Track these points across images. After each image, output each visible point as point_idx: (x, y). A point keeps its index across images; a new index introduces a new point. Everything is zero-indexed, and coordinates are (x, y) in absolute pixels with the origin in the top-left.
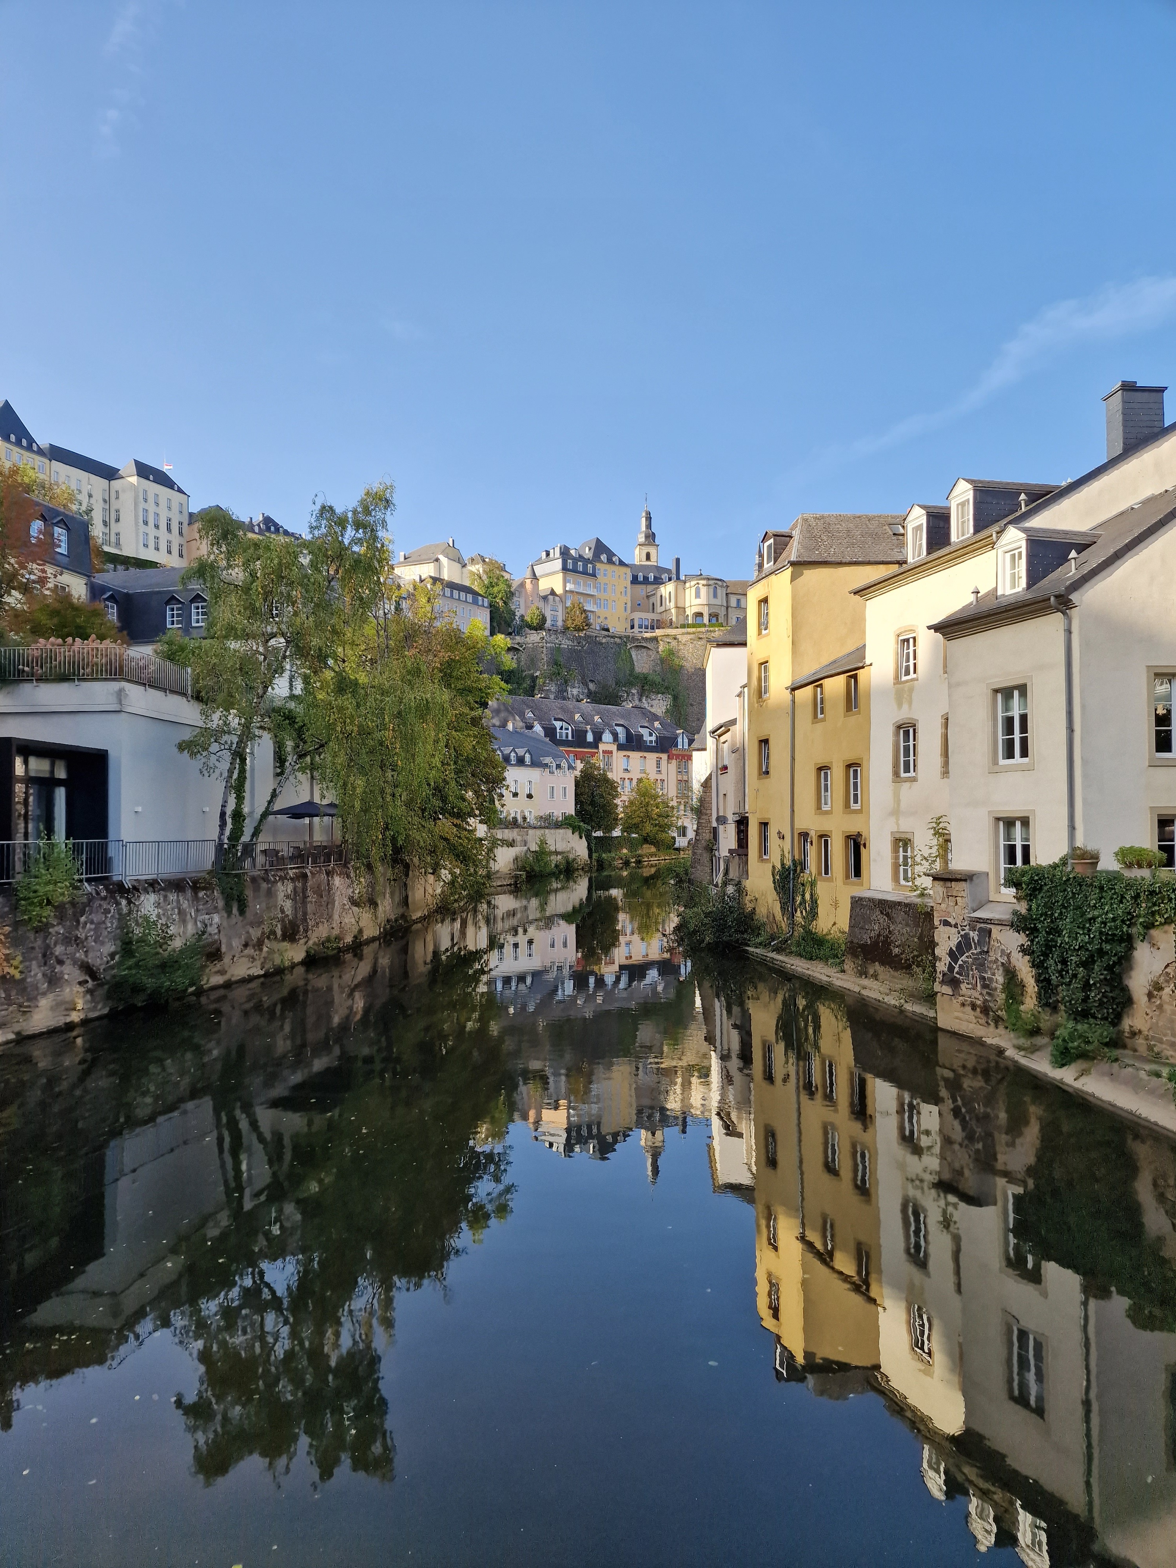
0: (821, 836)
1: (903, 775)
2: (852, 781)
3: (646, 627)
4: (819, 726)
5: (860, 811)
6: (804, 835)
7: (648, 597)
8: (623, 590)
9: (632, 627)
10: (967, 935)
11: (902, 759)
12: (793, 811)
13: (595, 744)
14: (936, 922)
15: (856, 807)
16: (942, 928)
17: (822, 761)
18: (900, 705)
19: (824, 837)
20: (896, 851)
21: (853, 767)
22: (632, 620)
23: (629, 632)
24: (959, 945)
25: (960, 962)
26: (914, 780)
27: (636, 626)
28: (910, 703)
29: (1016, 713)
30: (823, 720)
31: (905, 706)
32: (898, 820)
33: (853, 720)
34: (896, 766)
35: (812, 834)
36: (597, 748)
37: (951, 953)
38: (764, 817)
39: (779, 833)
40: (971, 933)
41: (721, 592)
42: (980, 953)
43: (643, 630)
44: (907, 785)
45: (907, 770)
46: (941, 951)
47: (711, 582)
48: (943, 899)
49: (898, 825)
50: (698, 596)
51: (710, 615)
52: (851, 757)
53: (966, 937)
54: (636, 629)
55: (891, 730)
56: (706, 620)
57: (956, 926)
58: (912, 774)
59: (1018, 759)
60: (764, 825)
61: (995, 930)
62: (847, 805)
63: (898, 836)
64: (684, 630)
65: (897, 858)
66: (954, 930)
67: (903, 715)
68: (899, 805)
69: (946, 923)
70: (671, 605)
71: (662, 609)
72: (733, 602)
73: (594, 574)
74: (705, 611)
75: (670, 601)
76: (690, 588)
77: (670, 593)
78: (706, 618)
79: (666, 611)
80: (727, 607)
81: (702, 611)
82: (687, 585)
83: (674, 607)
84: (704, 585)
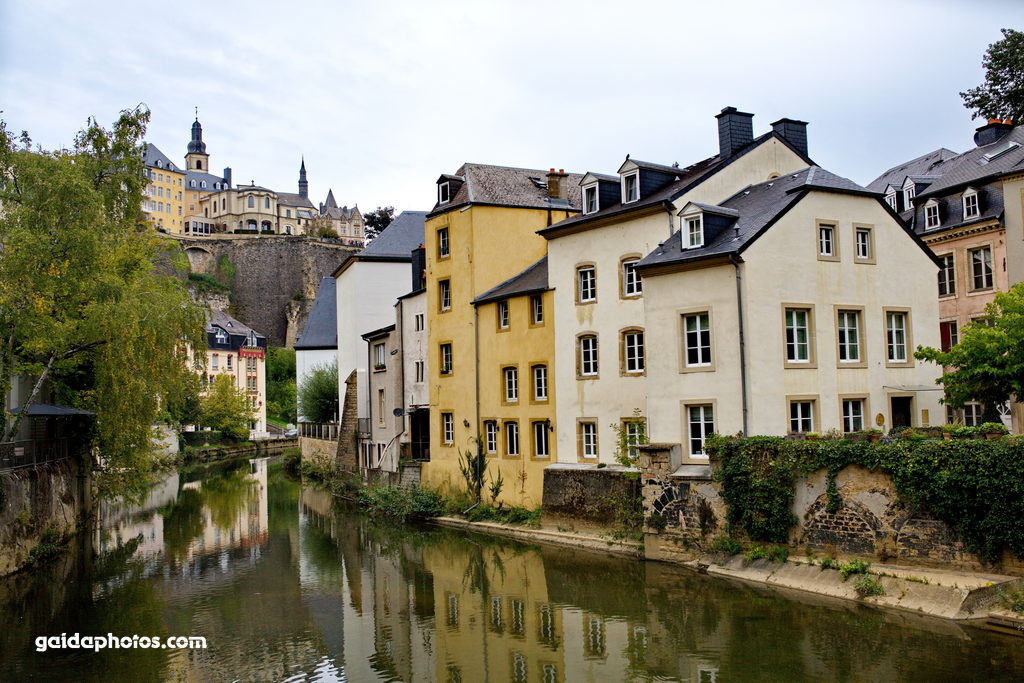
0: (506, 424)
1: (584, 374)
2: (536, 379)
3: (201, 231)
4: (504, 336)
5: (547, 402)
6: (491, 424)
7: (200, 202)
8: (178, 195)
9: (187, 230)
10: (670, 489)
11: (583, 362)
12: (478, 404)
14: (643, 482)
15: (543, 398)
16: (648, 486)
17: (507, 362)
18: (581, 321)
19: (511, 425)
20: (580, 432)
21: (539, 369)
22: (187, 224)
23: (184, 235)
24: (663, 498)
25: (664, 509)
26: (596, 377)
27: (191, 229)
28: (591, 319)
29: (698, 331)
30: (508, 330)
31: (586, 323)
32: (582, 408)
33: (537, 332)
34: (578, 368)
35: (500, 422)
37: (656, 504)
38: (447, 408)
39: (465, 422)
40: (673, 488)
41: (273, 204)
42: (681, 501)
43: (198, 233)
44: (591, 381)
45: (587, 369)
46: (648, 503)
47: (262, 193)
48: (650, 465)
49: (583, 412)
50: (251, 205)
51: (263, 223)
52: (537, 359)
53: (669, 490)
54: (191, 232)
55: (573, 340)
56: (260, 228)
57: (660, 483)
58: (592, 373)
59: (700, 364)
60: (447, 416)
61: (693, 485)
62: (532, 398)
63: (582, 421)
64: (238, 236)
65: (581, 437)
66: (659, 487)
67: (585, 328)
68: (583, 397)
69: (652, 482)
70: (225, 212)
71: (216, 215)
72: (283, 213)
73: (148, 177)
74: (258, 219)
75: (224, 208)
76: (244, 197)
77: (224, 200)
78: (259, 226)
79: (220, 217)
80: (278, 217)
81: (255, 219)
82: (240, 194)
83: (229, 214)
84: (256, 195)
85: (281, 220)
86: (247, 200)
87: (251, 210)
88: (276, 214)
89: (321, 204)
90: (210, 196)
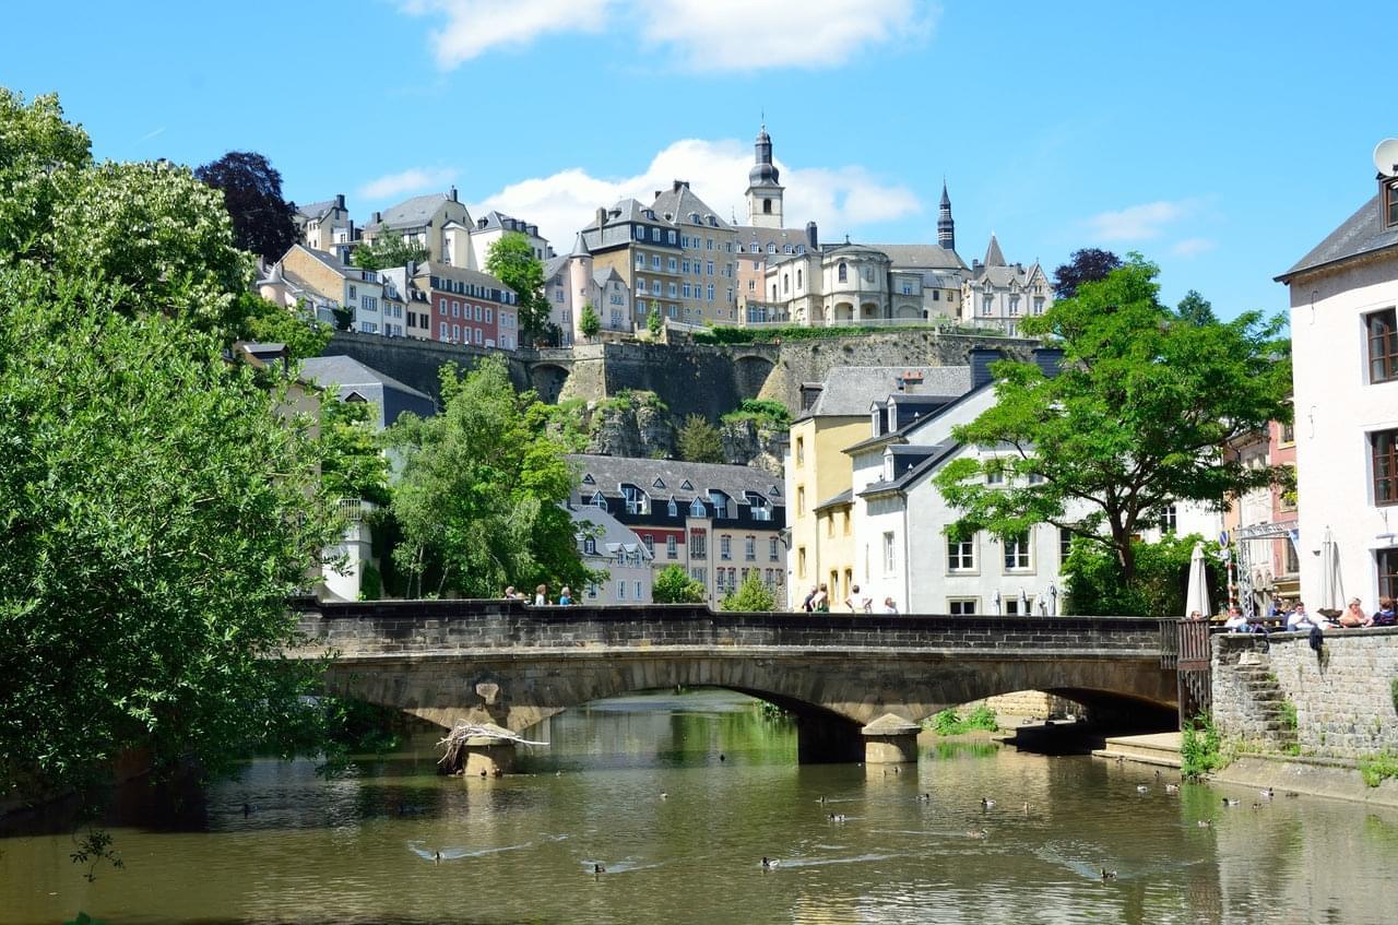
4: (832, 543)
7: (764, 276)
8: (726, 269)
13: (680, 521)
17: (834, 566)
21: (849, 572)
30: (835, 541)
33: (847, 541)
36: (684, 525)
41: (879, 274)
47: (863, 258)
50: (843, 277)
51: (863, 309)
52: (847, 564)
70: (801, 293)
71: (788, 297)
72: (899, 287)
73: (678, 246)
74: (856, 302)
75: (800, 285)
76: (831, 265)
77: (800, 271)
78: (857, 313)
79: (794, 300)
80: (891, 294)
81: (850, 301)
82: (826, 261)
83: (807, 296)
84: (852, 261)
85: (894, 299)
86: (836, 269)
87: (843, 287)
88: (886, 291)
89: (975, 261)
90: (779, 265)
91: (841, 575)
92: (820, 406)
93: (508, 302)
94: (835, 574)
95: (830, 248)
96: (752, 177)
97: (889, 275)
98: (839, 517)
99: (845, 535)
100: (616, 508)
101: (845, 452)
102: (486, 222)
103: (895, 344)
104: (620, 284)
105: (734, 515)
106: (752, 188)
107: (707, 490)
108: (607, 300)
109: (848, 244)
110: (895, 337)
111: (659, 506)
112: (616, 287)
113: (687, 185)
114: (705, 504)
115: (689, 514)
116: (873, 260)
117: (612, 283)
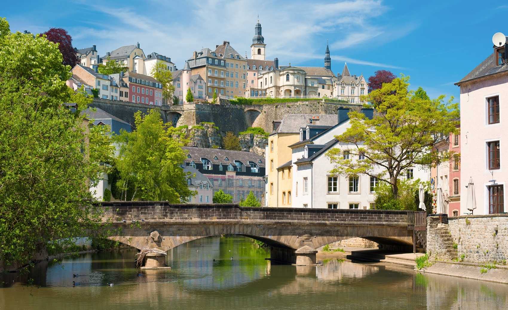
2: (289, 196)
4: (284, 181)
5: (291, 204)
7: (258, 78)
8: (243, 76)
12: (277, 205)
13: (224, 173)
17: (284, 190)
33: (290, 179)
41: (302, 78)
47: (296, 72)
50: (288, 79)
51: (295, 92)
52: (289, 190)
62: (288, 203)
70: (271, 85)
71: (267, 87)
72: (309, 83)
73: (225, 66)
74: (292, 89)
75: (271, 82)
76: (283, 75)
77: (271, 77)
78: (293, 93)
79: (269, 88)
80: (306, 86)
81: (290, 89)
82: (281, 73)
83: (274, 86)
84: (291, 73)
85: (307, 88)
86: (285, 76)
87: (288, 83)
88: (304, 85)
90: (263, 74)
91: (287, 193)
92: (280, 129)
93: (158, 88)
94: (284, 193)
95: (284, 69)
96: (254, 40)
97: (306, 79)
98: (286, 171)
99: (288, 179)
100: (199, 167)
101: (289, 147)
102: (151, 56)
103: (307, 105)
104: (202, 81)
105: (244, 170)
106: (253, 44)
107: (234, 161)
108: (197, 87)
109: (290, 67)
110: (307, 103)
111: (215, 167)
112: (200, 82)
113: (229, 43)
114: (233, 166)
115: (227, 170)
116: (299, 72)
117: (199, 81)
